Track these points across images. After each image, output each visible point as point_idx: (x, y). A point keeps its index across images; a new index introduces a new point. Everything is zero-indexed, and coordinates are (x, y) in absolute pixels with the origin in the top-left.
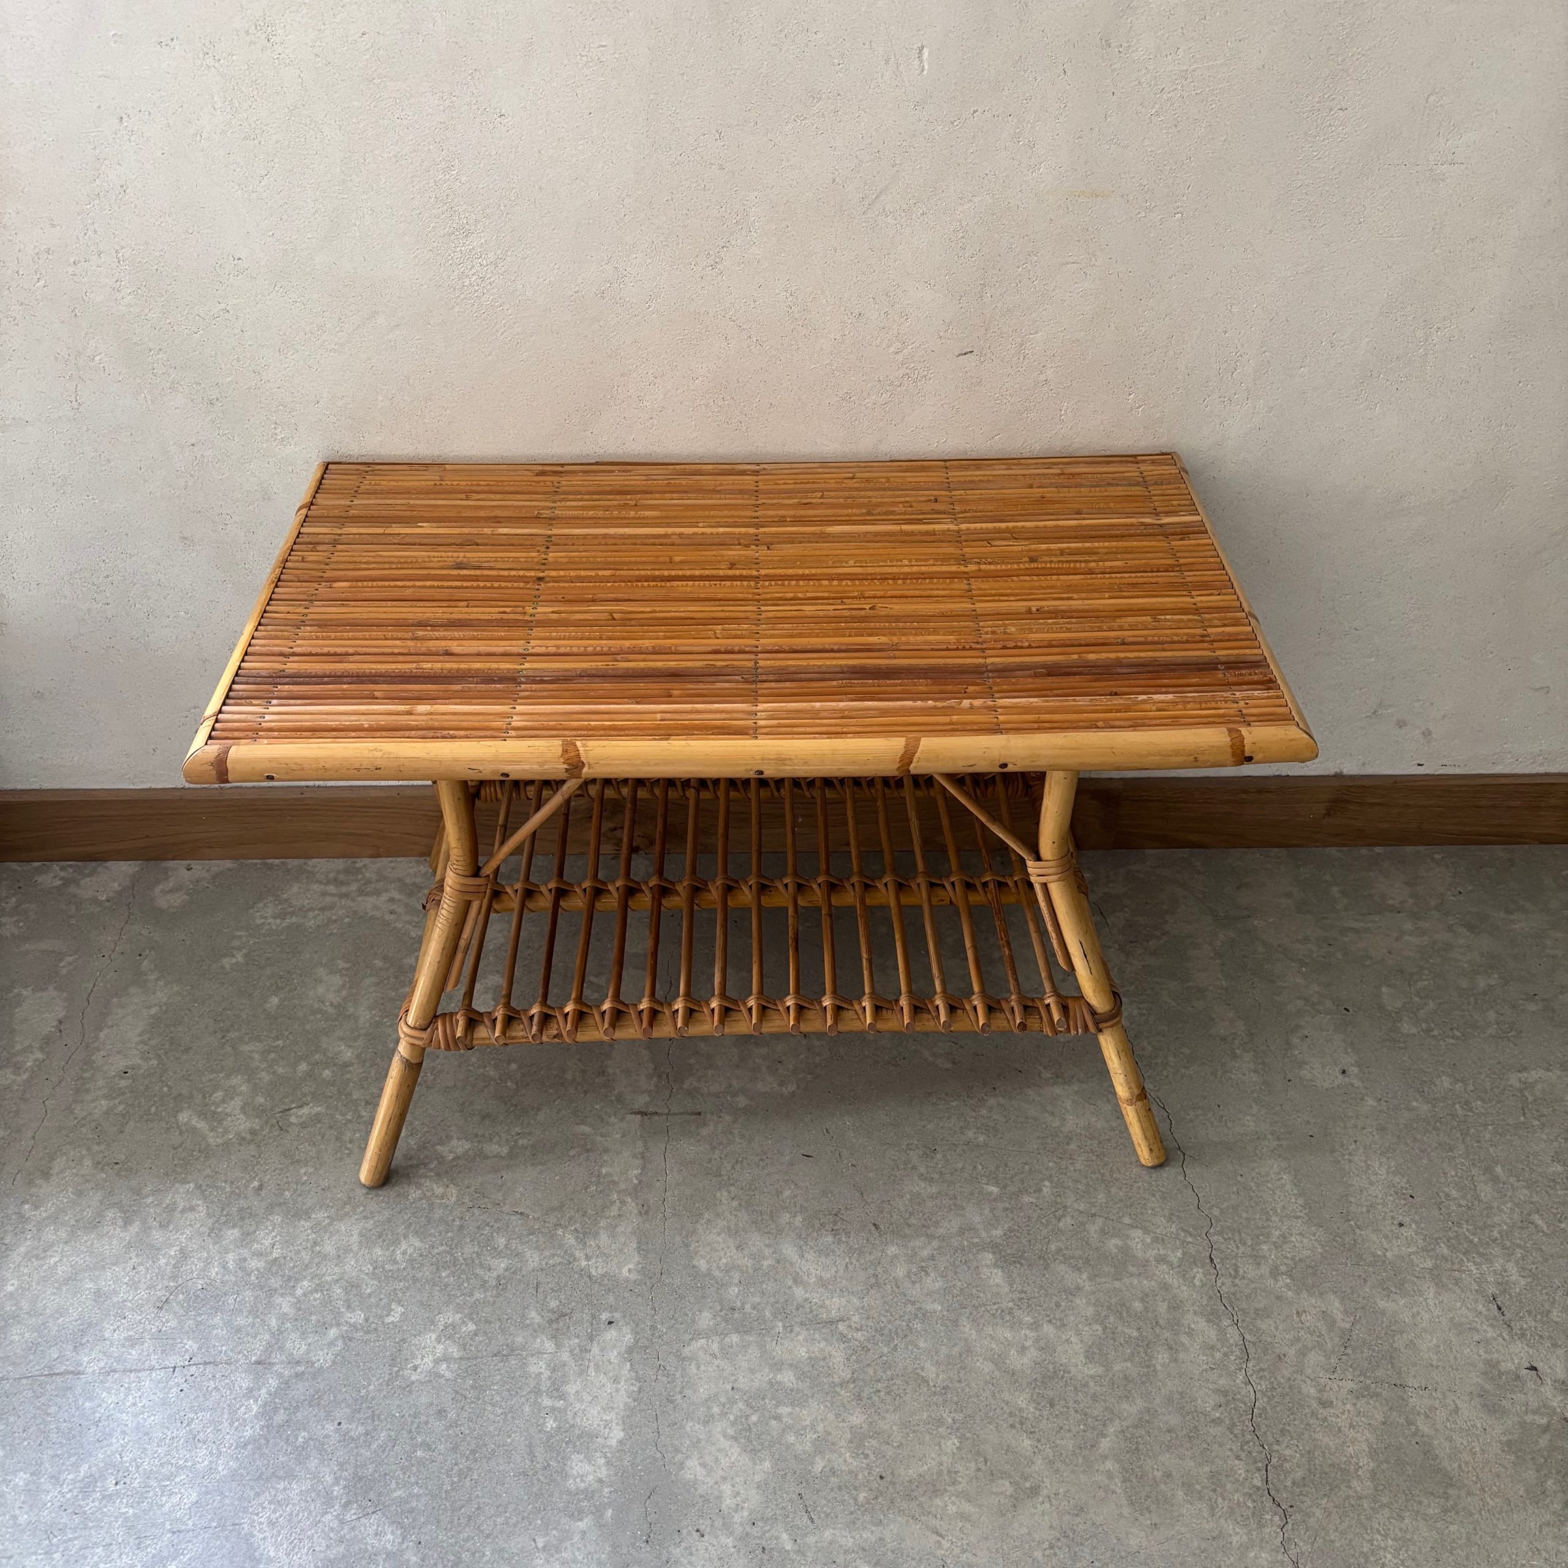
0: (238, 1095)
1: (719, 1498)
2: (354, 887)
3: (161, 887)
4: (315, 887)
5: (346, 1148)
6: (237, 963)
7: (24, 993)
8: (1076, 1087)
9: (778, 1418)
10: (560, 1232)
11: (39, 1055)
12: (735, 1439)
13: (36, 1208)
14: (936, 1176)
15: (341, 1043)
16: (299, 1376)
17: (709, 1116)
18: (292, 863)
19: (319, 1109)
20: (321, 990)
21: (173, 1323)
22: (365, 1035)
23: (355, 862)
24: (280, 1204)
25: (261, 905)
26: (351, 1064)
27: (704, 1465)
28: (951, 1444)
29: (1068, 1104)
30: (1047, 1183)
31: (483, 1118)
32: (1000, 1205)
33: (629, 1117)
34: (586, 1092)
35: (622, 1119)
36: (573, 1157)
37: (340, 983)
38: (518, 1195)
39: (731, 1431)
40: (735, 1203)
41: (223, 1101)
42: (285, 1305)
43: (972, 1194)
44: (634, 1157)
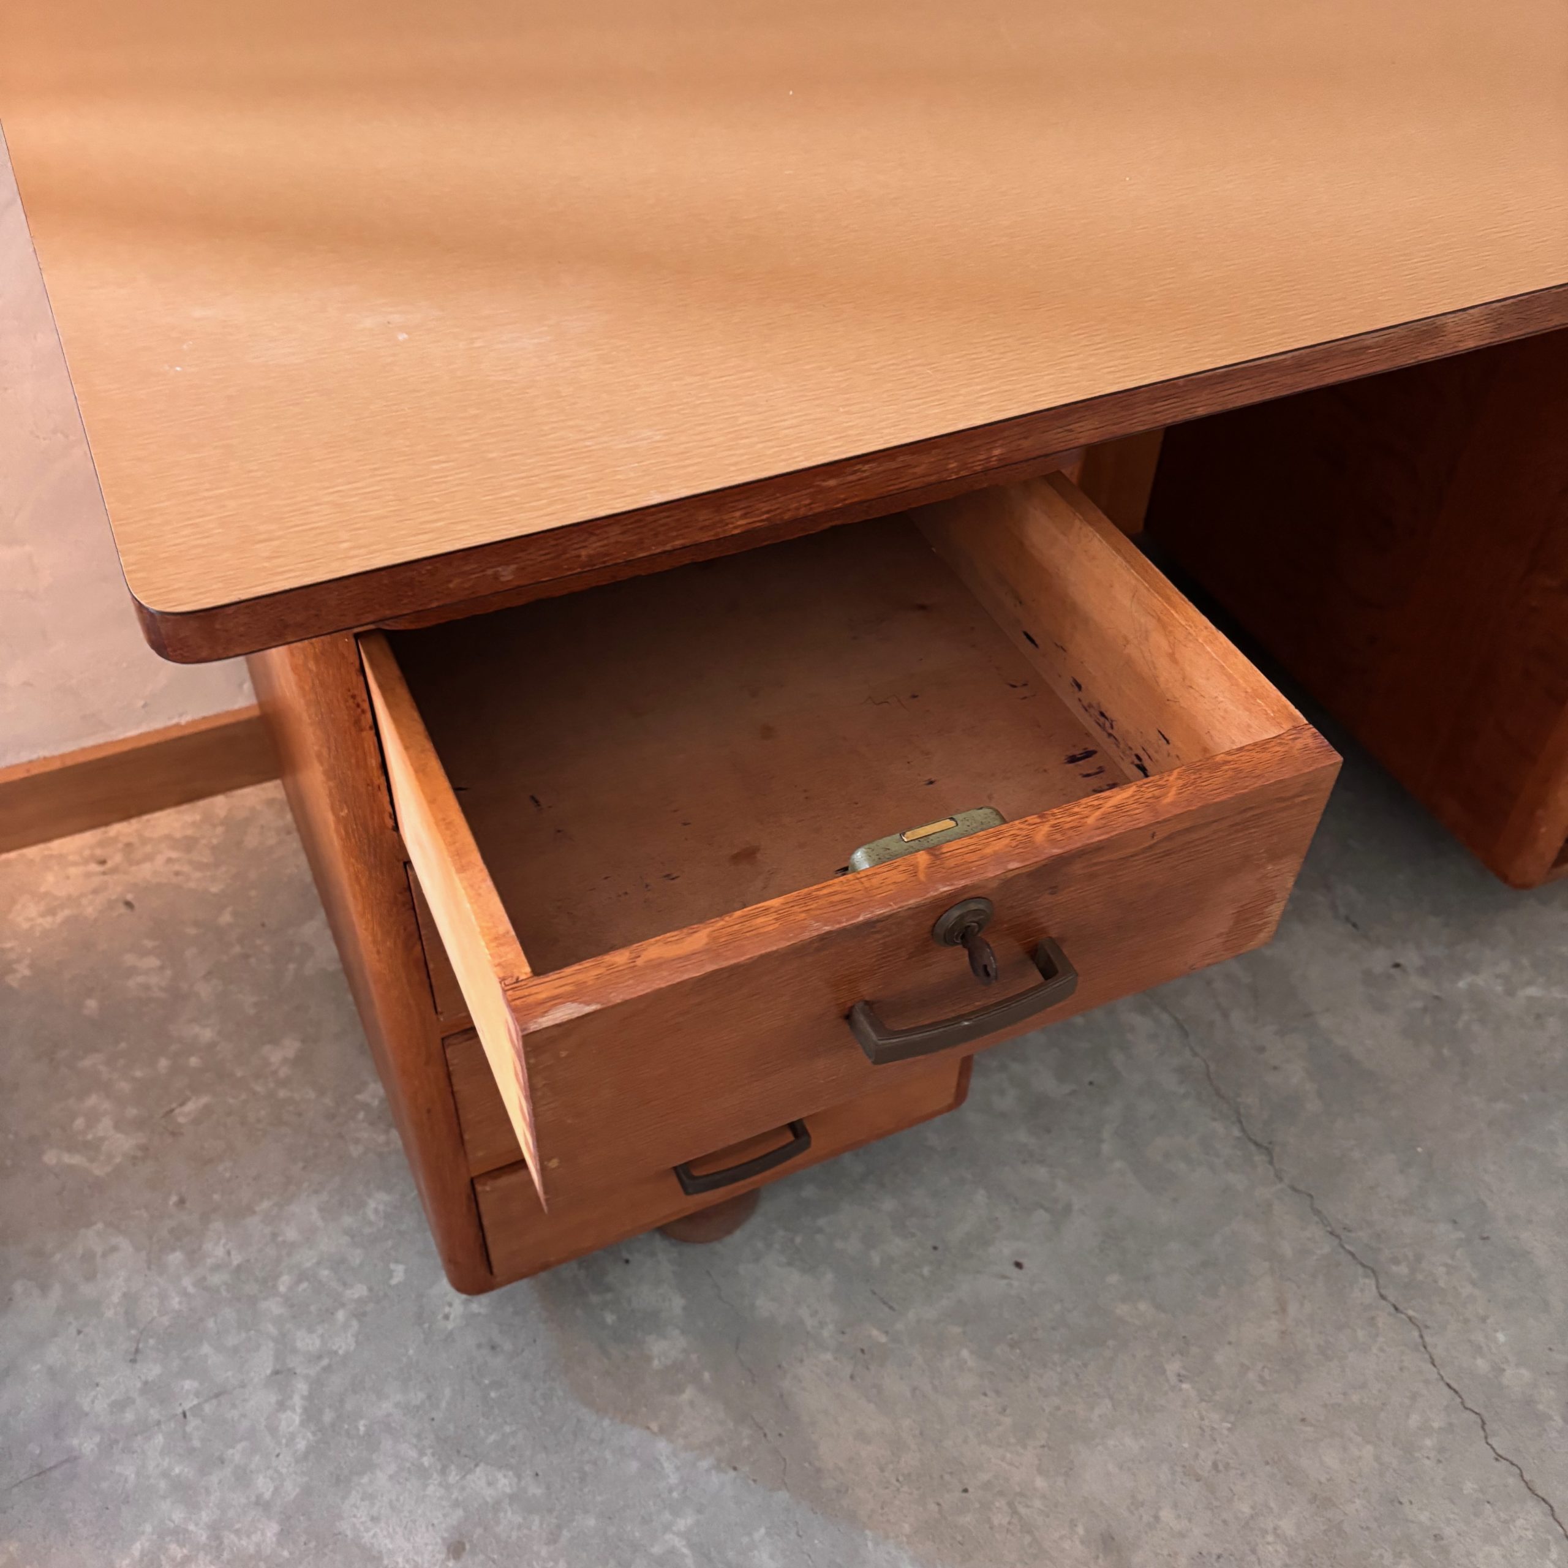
1: (800, 1322)
19: (203, 1100)
21: (157, 1369)
27: (773, 1299)
41: (88, 1127)
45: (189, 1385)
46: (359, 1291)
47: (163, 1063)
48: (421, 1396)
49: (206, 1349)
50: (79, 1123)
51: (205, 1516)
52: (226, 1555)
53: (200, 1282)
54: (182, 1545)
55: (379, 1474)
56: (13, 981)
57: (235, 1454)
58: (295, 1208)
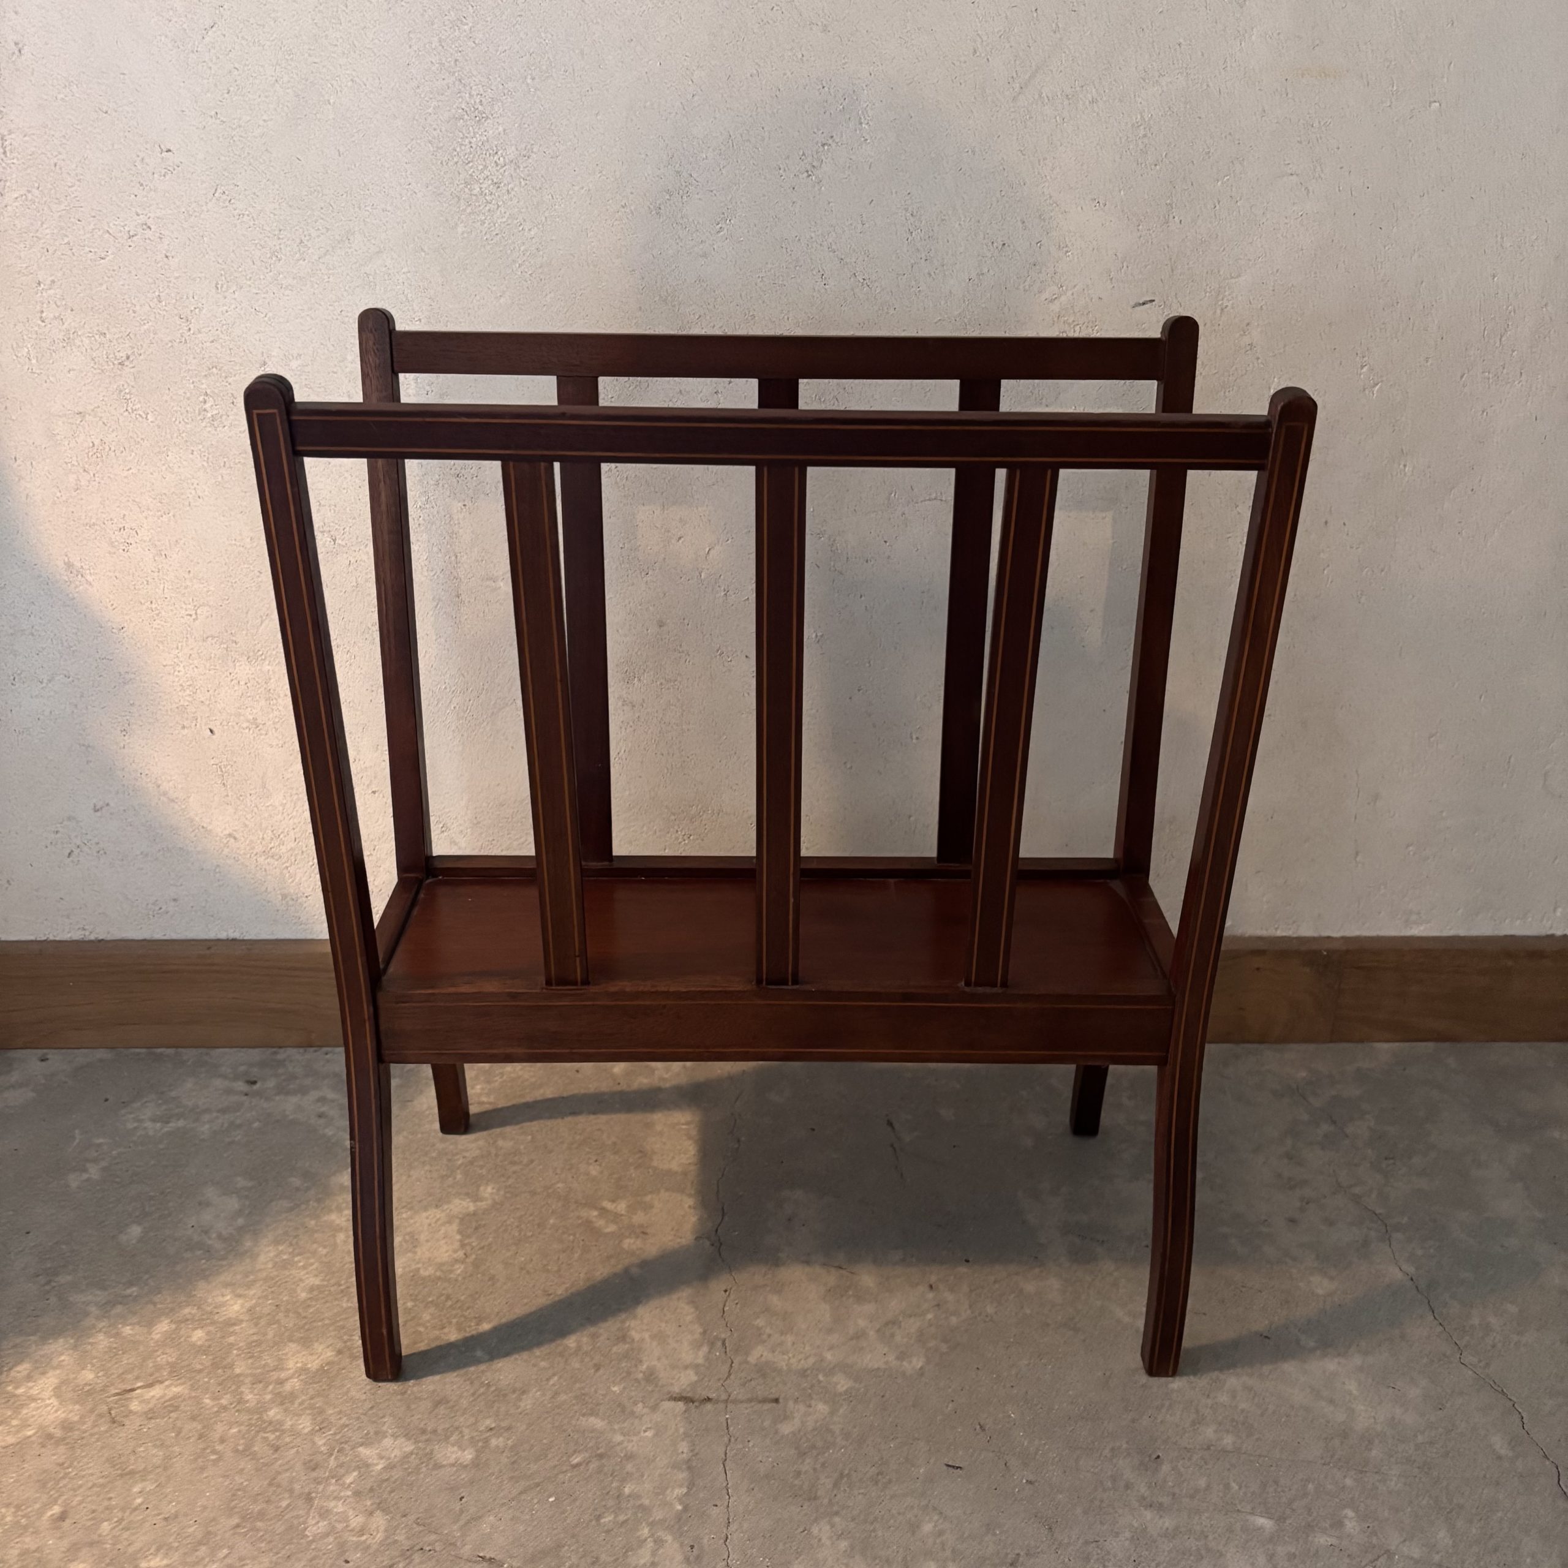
0: (54, 1368)
2: (271, 1083)
4: (218, 1083)
5: (214, 1452)
6: (87, 1180)
8: (1357, 1360)
14: (1165, 1500)
15: (228, 1291)
17: (791, 1404)
18: (189, 1054)
20: (207, 1217)
22: (265, 1280)
23: (275, 1053)
24: (91, 1544)
25: (138, 1104)
26: (237, 1322)
29: (1352, 1386)
30: (1350, 1513)
31: (437, 1404)
32: (1281, 1550)
33: (667, 1405)
34: (597, 1367)
35: (654, 1408)
36: (578, 1465)
37: (237, 1206)
38: (485, 1528)
40: (843, 1545)
43: (1230, 1530)
44: (675, 1466)
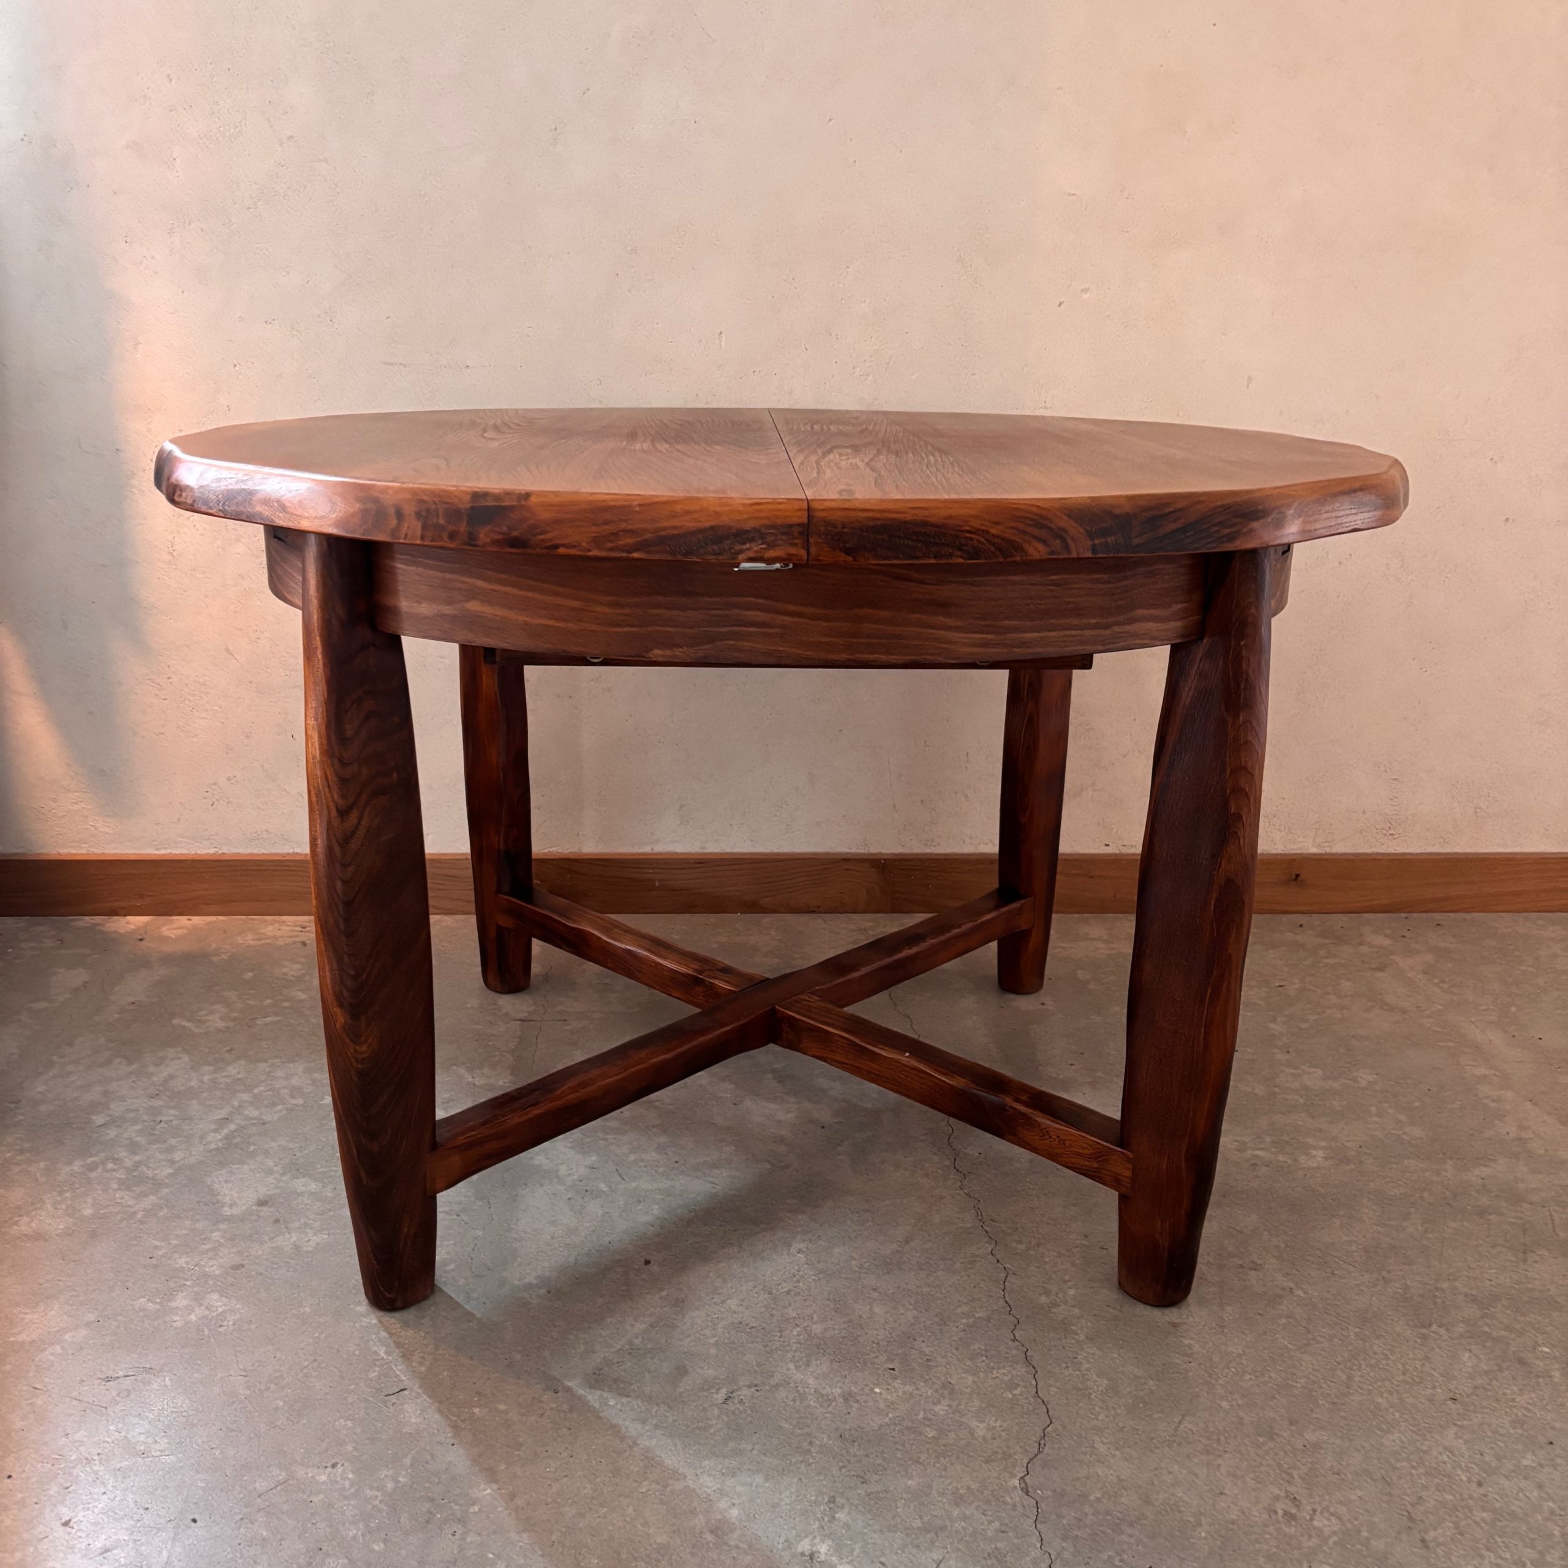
1: (557, 1171)
3: (167, 927)
7: (59, 970)
9: (606, 1140)
10: (455, 1067)
11: (69, 996)
12: (572, 1148)
13: (62, 1057)
16: (254, 1124)
19: (277, 1018)
21: (161, 1103)
27: (548, 1159)
28: (729, 1149)
39: (570, 1145)
41: (206, 1015)
42: (245, 1096)
45: (172, 1112)
46: (300, 1101)
47: (269, 1001)
48: (296, 1145)
49: (195, 1102)
50: (204, 1012)
51: (137, 1158)
52: (135, 1174)
53: (213, 1081)
54: (115, 1164)
55: (246, 1167)
56: (215, 959)
57: (173, 1141)
58: (291, 1065)
